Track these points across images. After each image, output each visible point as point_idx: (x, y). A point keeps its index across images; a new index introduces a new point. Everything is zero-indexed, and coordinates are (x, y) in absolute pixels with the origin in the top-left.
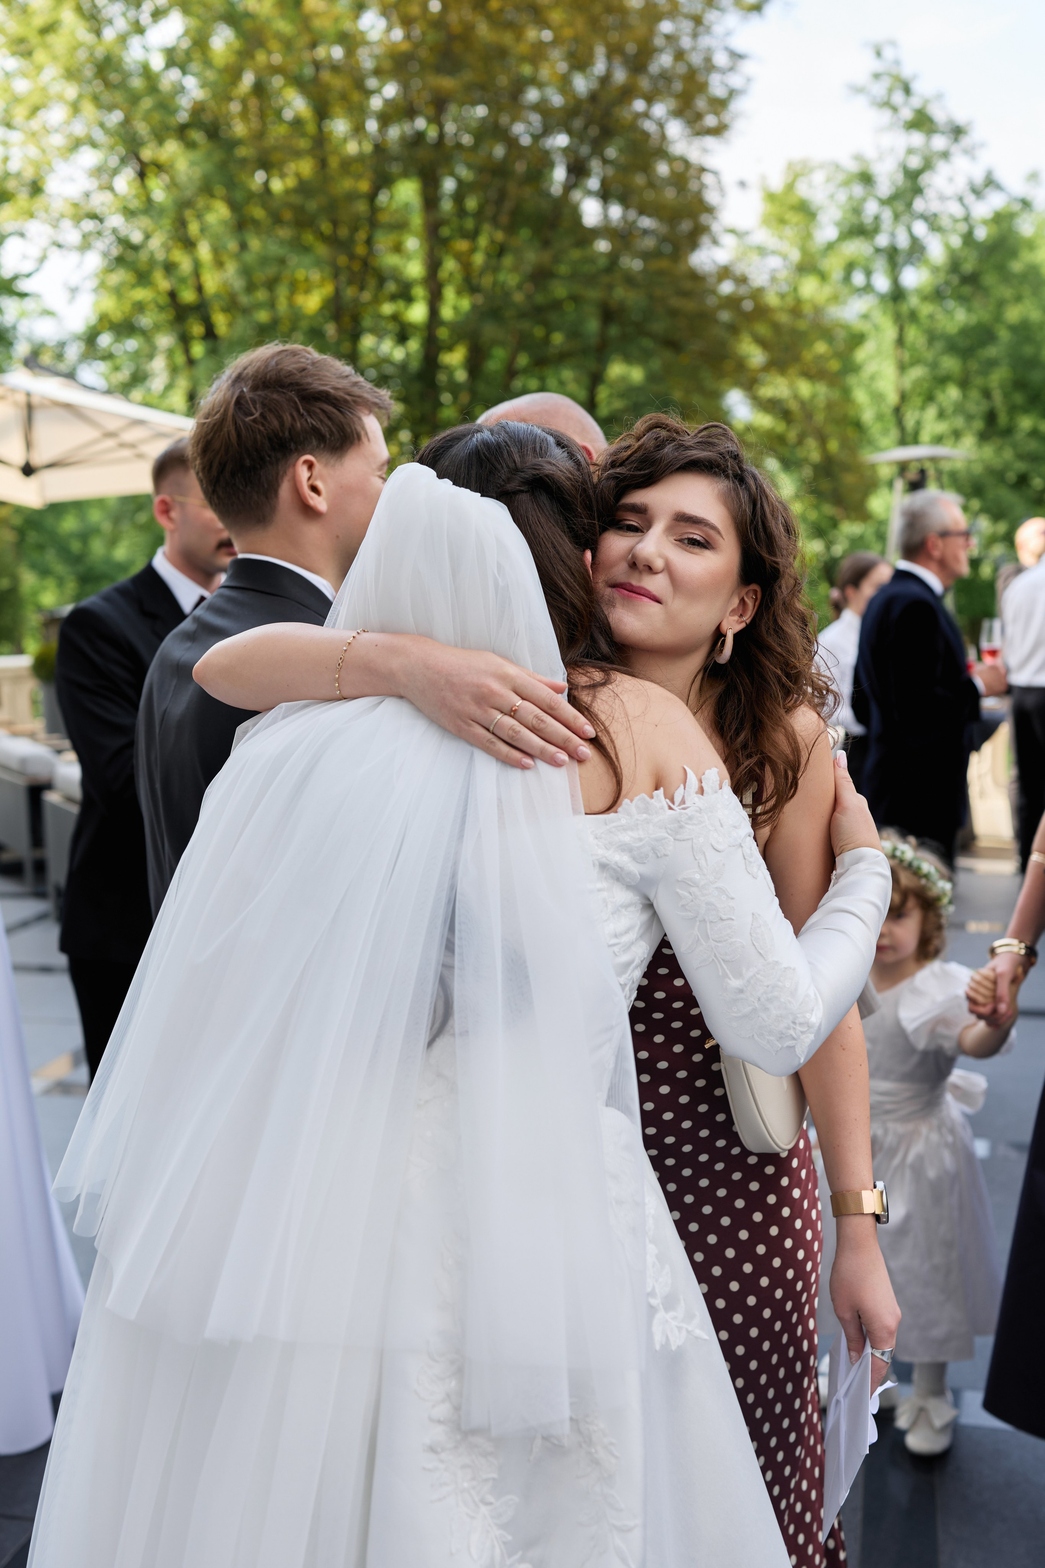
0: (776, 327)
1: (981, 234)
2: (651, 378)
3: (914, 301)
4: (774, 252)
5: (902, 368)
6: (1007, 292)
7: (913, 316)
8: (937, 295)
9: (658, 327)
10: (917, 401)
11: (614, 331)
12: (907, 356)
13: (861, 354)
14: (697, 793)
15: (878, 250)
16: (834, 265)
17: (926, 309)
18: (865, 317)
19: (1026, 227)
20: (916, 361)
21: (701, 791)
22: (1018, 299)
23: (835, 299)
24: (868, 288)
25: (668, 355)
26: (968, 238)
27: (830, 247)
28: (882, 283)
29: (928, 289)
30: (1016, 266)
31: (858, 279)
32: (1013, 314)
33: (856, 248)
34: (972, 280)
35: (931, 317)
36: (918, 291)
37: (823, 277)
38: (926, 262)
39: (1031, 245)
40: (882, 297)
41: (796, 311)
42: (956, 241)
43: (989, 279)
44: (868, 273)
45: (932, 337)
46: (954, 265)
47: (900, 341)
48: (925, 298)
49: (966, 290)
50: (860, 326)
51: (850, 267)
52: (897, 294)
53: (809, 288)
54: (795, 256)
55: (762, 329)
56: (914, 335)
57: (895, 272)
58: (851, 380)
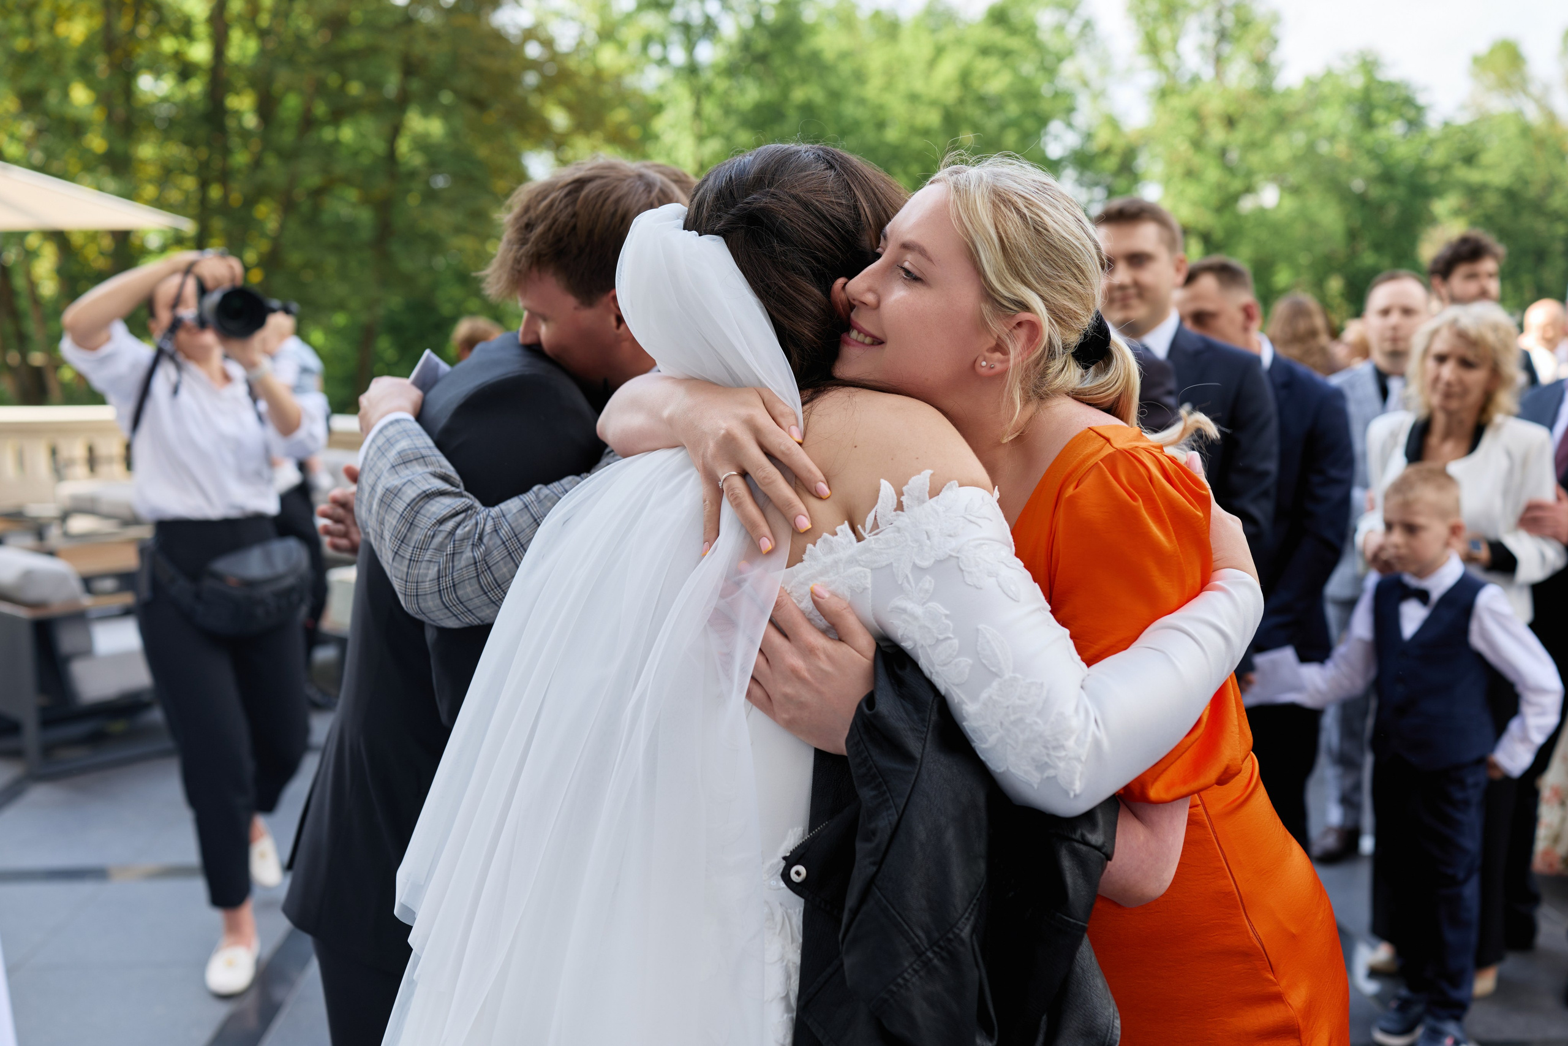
0: (579, 92)
1: (770, 16)
2: (453, 134)
3: (708, 76)
4: (572, 19)
5: (701, 139)
6: (792, 73)
7: (708, 89)
8: (731, 71)
9: (464, 81)
11: (416, 85)
12: (705, 128)
13: (660, 124)
14: (895, 510)
15: (674, 25)
16: (631, 35)
17: (721, 85)
18: (662, 88)
19: (809, 14)
20: (713, 133)
21: (901, 506)
22: (804, 80)
23: (633, 68)
24: (663, 61)
25: (470, 112)
26: (758, 18)
27: (629, 17)
28: (678, 56)
29: (723, 65)
30: (802, 50)
31: (655, 51)
32: (799, 94)
33: (652, 21)
34: (762, 58)
35: (726, 93)
36: (713, 66)
37: (622, 46)
38: (720, 40)
39: (812, 30)
40: (678, 71)
41: (598, 76)
42: (747, 21)
43: (777, 61)
44: (664, 45)
45: (728, 110)
46: (746, 45)
47: (697, 114)
48: (719, 73)
49: (758, 67)
50: (657, 96)
51: (647, 40)
52: (692, 70)
53: (608, 57)
54: (593, 22)
55: (565, 92)
56: (710, 108)
57: (690, 47)
58: (650, 148)
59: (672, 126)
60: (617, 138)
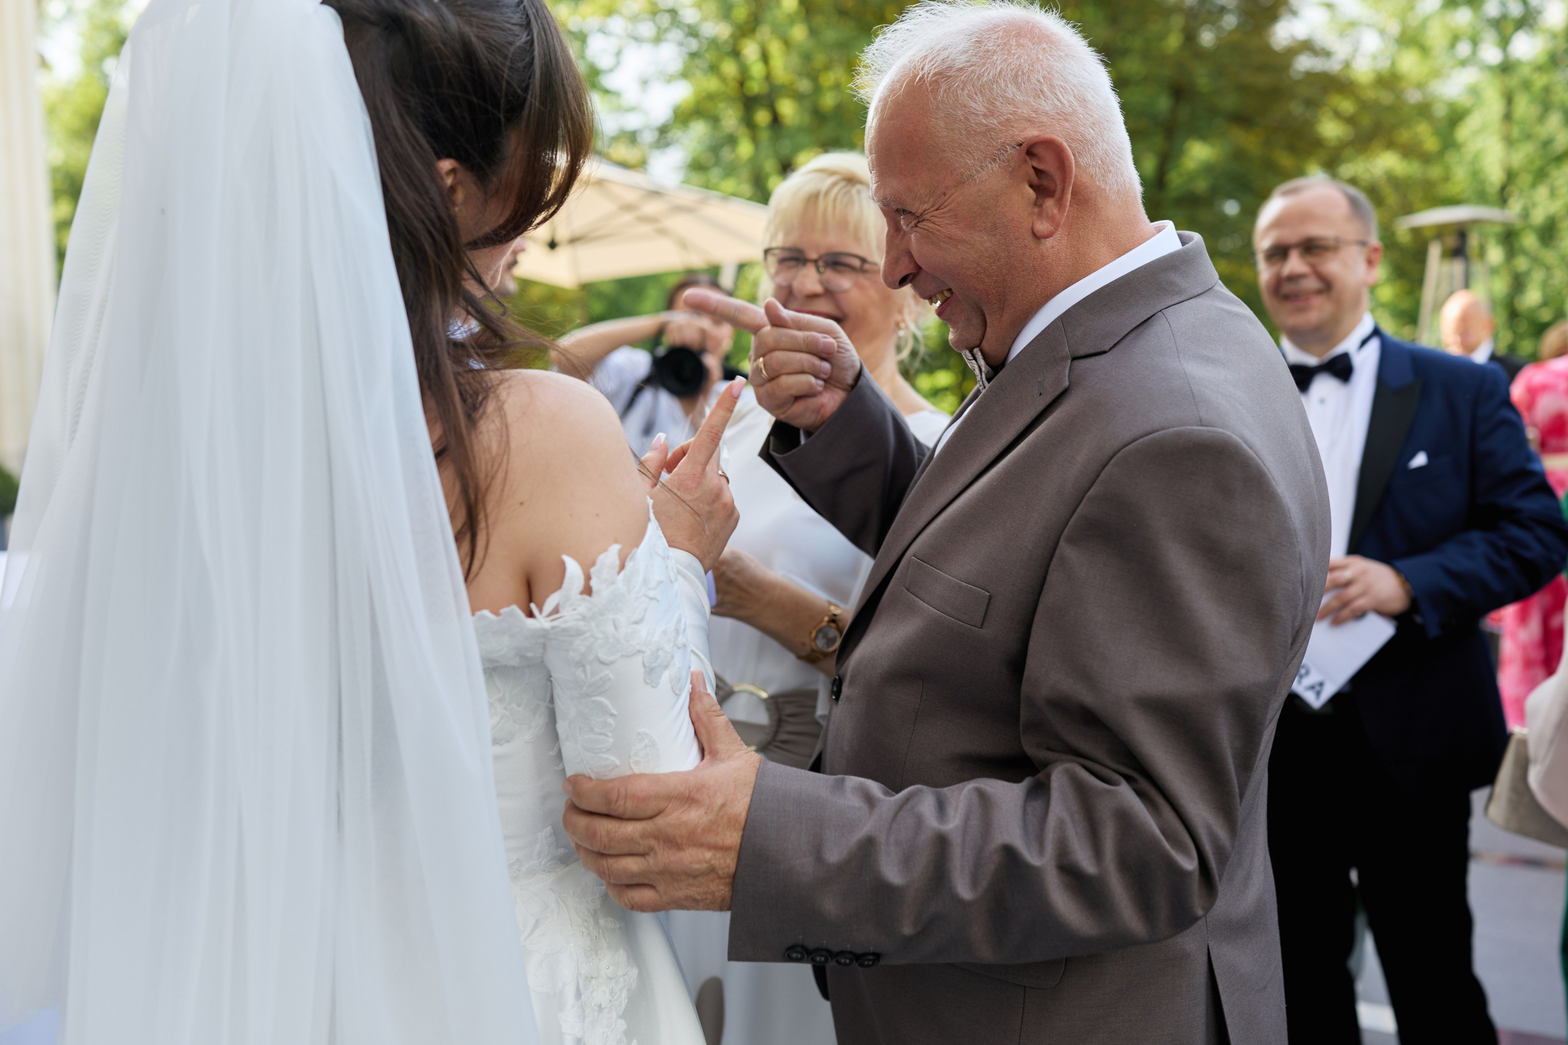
3: (1526, 71)
4: (1368, 25)
5: (1510, 144)
7: (1523, 87)
9: (1227, 104)
10: (1525, 179)
12: (1516, 132)
13: (1463, 132)
14: (582, 593)
15: (1485, 20)
16: (1436, 36)
17: (1542, 79)
18: (1472, 91)
20: (1528, 137)
21: (588, 591)
23: (1437, 73)
24: (1472, 61)
25: (1239, 131)
27: (1433, 18)
28: (1491, 54)
29: (1542, 59)
31: (1464, 49)
33: (1463, 17)
35: (1547, 90)
36: (1530, 62)
37: (1424, 50)
40: (1491, 68)
44: (1474, 45)
47: (1508, 117)
48: (1540, 68)
50: (1464, 100)
51: (1454, 39)
52: (1506, 68)
53: (1409, 63)
54: (1394, 28)
56: (1524, 107)
57: (1504, 42)
58: (1451, 157)
59: (1477, 133)
60: (1410, 151)
